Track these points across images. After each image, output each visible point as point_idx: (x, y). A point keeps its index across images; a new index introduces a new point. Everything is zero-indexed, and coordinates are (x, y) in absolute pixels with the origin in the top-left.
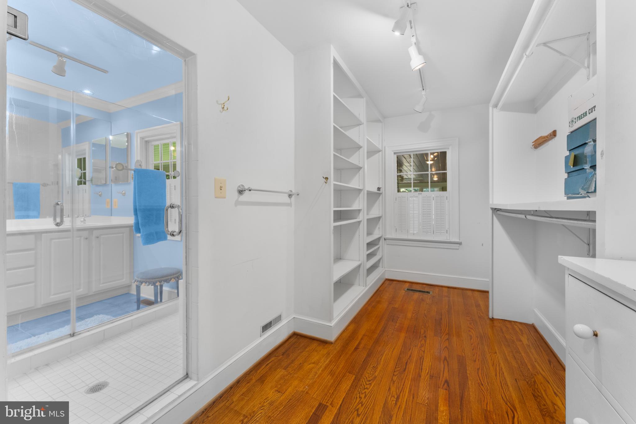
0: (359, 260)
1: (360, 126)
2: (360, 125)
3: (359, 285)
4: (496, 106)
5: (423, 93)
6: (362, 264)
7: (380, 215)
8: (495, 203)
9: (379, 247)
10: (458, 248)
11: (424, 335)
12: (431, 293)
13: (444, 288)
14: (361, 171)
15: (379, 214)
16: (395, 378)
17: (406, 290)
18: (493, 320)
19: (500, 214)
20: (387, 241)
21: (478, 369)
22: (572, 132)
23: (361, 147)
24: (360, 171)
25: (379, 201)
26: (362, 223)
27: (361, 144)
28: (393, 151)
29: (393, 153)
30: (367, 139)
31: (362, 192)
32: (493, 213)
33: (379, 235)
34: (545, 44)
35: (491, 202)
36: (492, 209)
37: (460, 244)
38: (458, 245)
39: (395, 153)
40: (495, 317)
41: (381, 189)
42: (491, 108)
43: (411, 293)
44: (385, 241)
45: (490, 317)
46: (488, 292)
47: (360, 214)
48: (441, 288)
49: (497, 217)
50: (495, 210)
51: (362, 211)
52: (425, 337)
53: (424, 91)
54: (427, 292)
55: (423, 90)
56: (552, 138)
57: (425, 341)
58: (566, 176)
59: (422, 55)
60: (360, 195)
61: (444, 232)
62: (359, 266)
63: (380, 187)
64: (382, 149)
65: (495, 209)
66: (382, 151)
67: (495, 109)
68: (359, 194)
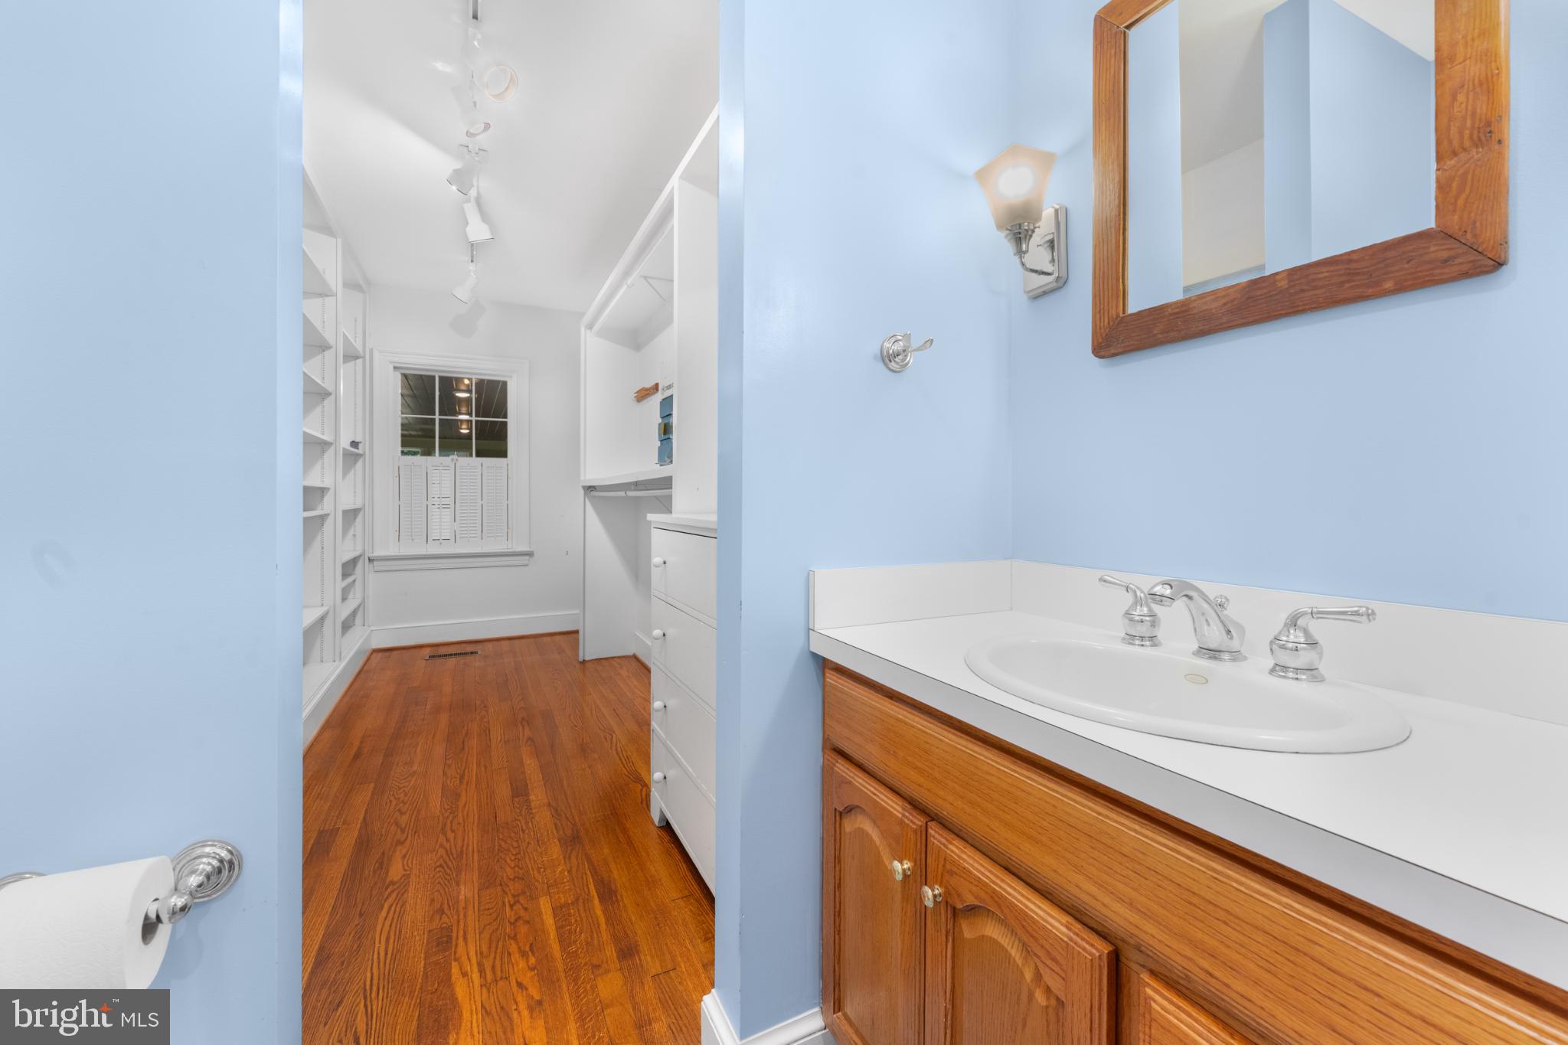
0: (323, 605)
1: (327, 299)
2: (327, 296)
3: (322, 661)
4: (590, 327)
5: (472, 267)
6: (331, 614)
7: (358, 505)
8: (588, 478)
9: (354, 581)
10: (526, 562)
11: (482, 706)
12: (479, 652)
13: (503, 642)
14: (328, 402)
15: (355, 504)
16: (448, 762)
17: (427, 658)
18: (584, 662)
19: (595, 497)
20: (375, 563)
21: (570, 715)
22: (663, 400)
23: (329, 347)
24: (326, 402)
25: (355, 474)
26: (329, 521)
27: (331, 341)
28: (391, 362)
29: (392, 368)
30: (344, 333)
31: (332, 449)
32: (585, 494)
33: (354, 551)
34: (645, 278)
35: (582, 478)
36: (584, 487)
37: (530, 554)
38: (527, 557)
39: (395, 368)
40: (587, 659)
41: (360, 446)
42: (583, 330)
43: (438, 661)
44: (371, 565)
45: (581, 659)
46: (577, 632)
47: (325, 499)
48: (496, 643)
49: (590, 500)
50: (590, 489)
51: (331, 492)
52: (485, 707)
53: (473, 264)
54: (472, 653)
55: (472, 261)
56: (654, 393)
57: (487, 712)
58: (659, 444)
59: (488, 224)
60: (326, 456)
61: (501, 536)
62: (322, 619)
63: (357, 441)
64: (364, 351)
65: (590, 487)
66: (364, 357)
67: (588, 331)
68: (323, 452)
